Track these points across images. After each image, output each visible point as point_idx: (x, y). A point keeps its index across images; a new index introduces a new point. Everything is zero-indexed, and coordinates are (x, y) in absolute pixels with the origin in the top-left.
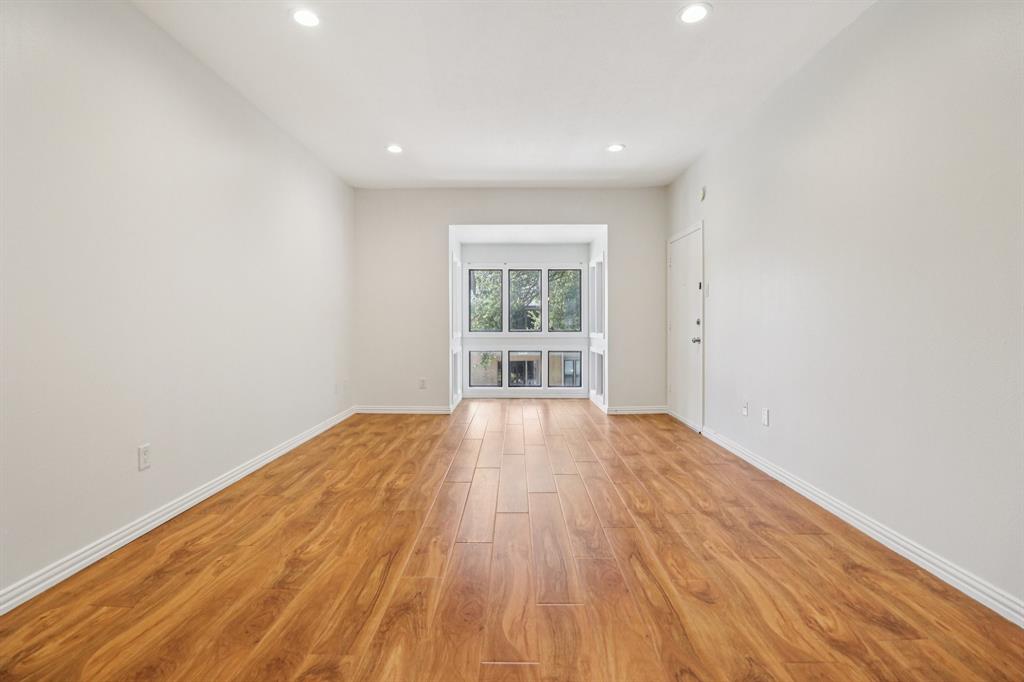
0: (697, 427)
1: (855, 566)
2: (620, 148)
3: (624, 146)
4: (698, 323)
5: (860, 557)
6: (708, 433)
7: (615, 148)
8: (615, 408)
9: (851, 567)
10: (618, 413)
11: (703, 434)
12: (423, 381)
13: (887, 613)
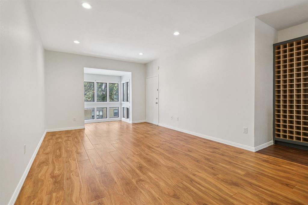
0: (157, 124)
1: (205, 142)
2: (142, 54)
3: (143, 54)
4: (157, 99)
5: (204, 141)
6: (160, 125)
7: (141, 54)
8: (133, 122)
9: (204, 142)
10: (135, 123)
11: (159, 125)
12: (75, 119)
13: (214, 147)
